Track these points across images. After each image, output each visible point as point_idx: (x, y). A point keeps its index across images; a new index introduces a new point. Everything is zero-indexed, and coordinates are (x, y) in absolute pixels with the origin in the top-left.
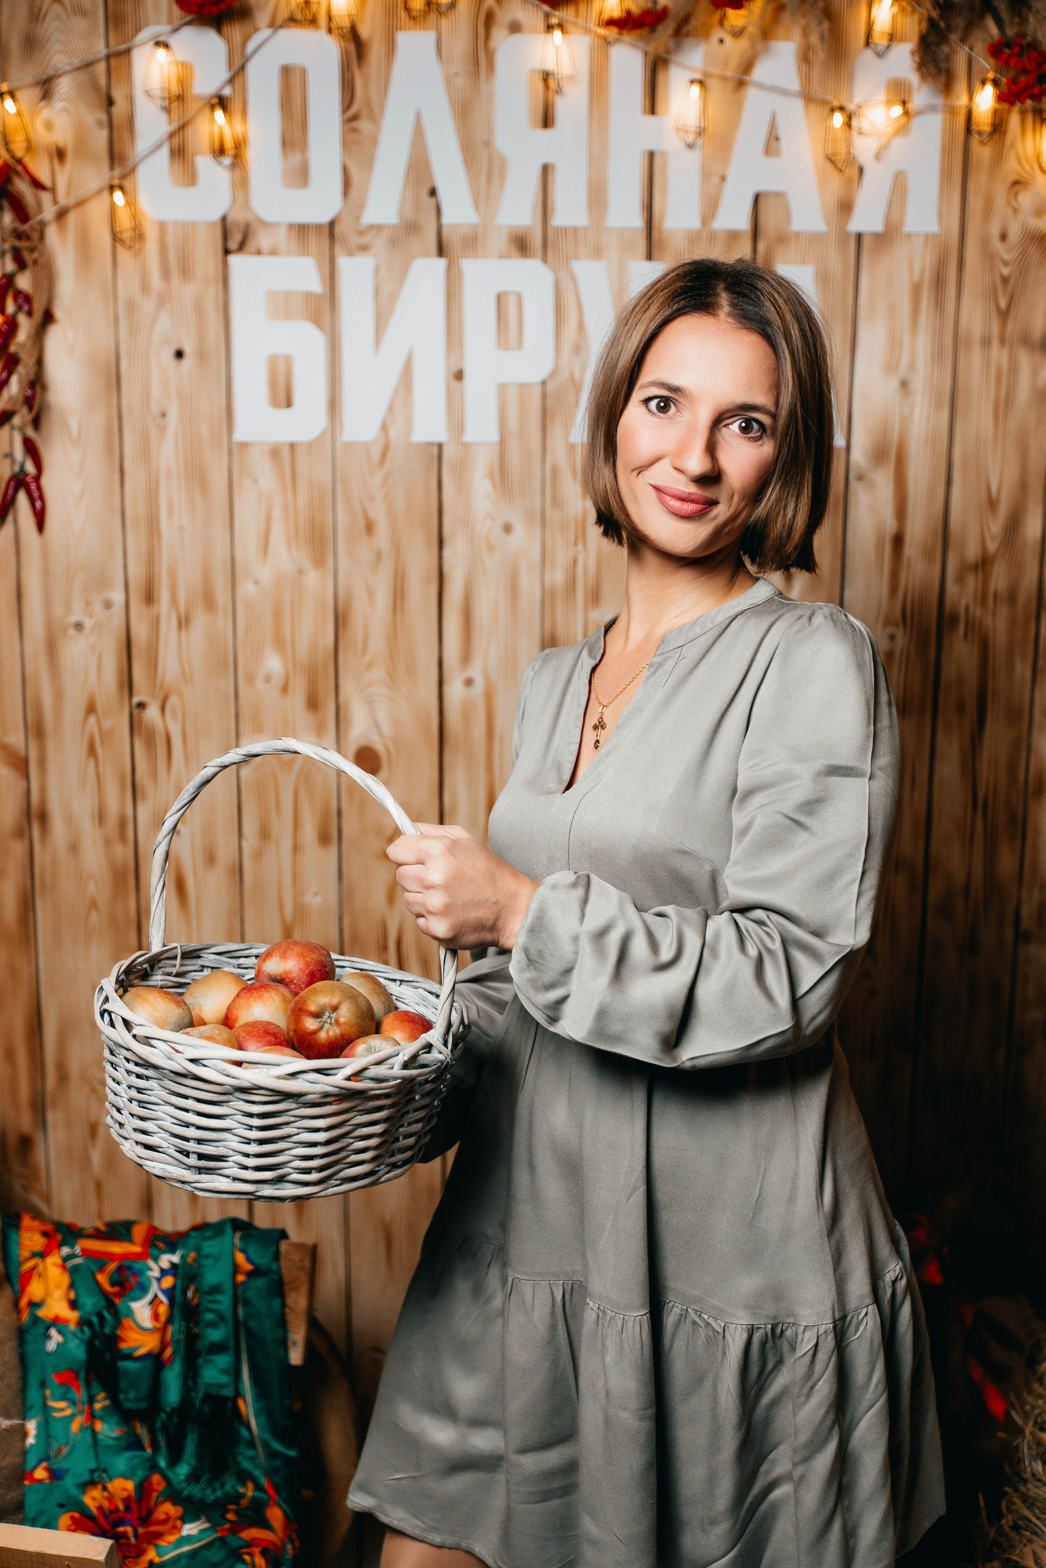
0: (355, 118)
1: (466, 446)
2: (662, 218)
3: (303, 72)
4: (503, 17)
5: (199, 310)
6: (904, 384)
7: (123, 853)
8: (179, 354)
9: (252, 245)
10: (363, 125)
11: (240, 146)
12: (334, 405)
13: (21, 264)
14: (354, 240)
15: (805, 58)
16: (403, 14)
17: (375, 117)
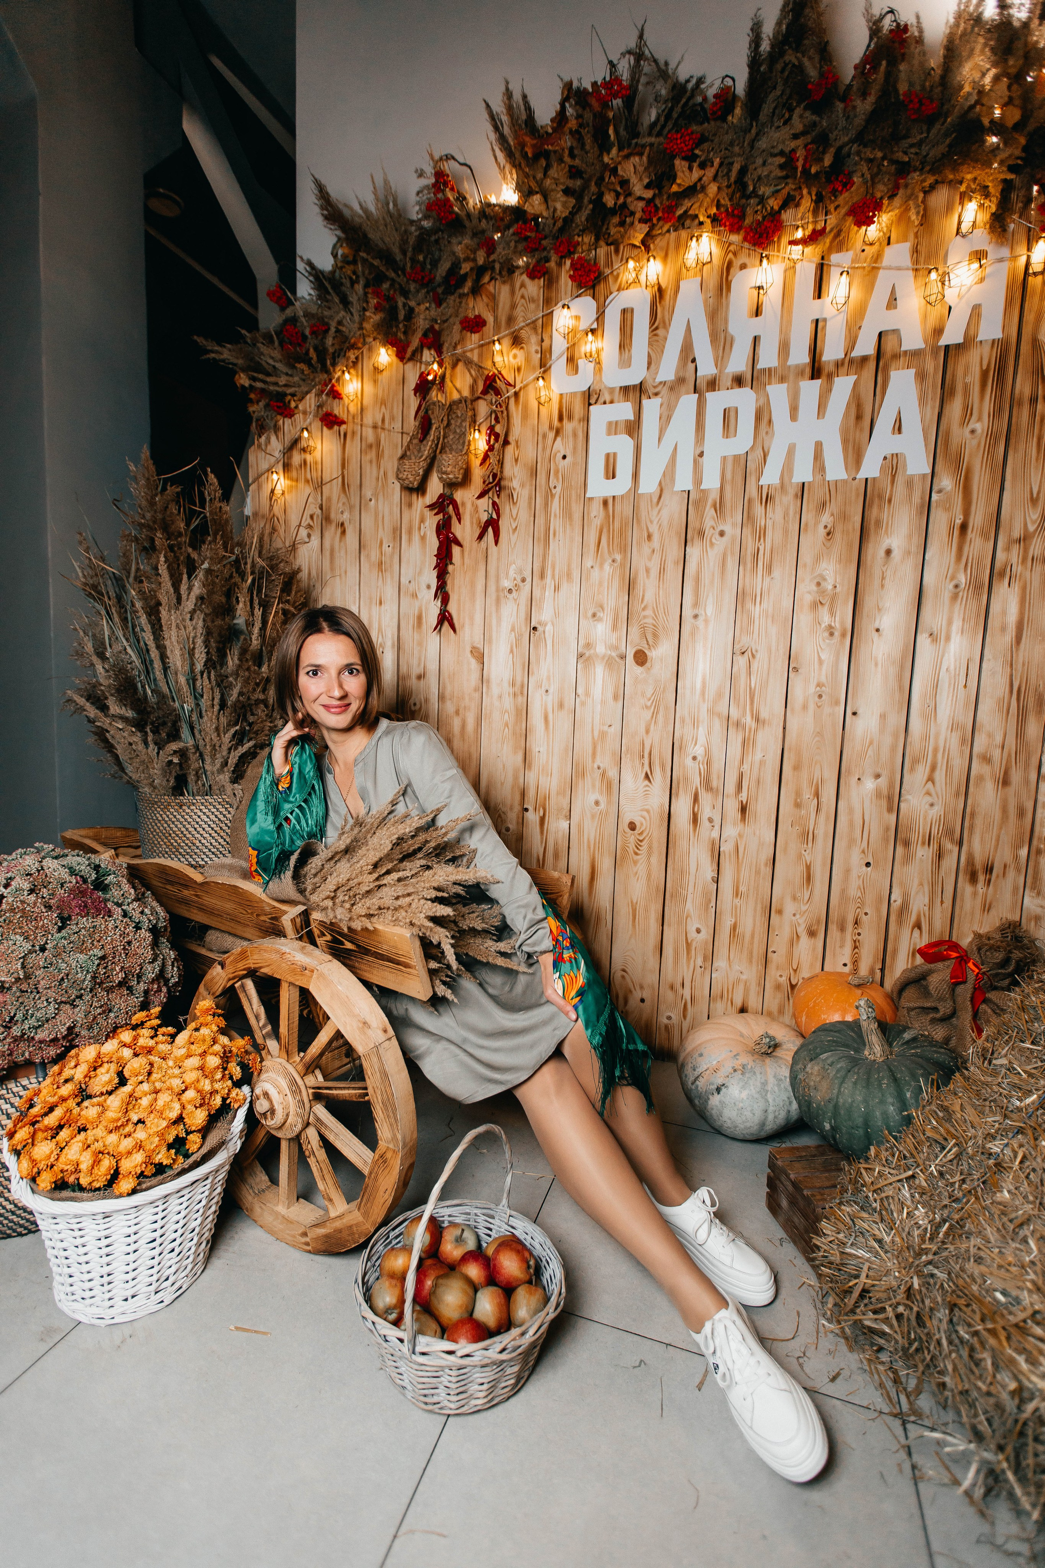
0: (657, 328)
1: (703, 491)
2: (821, 355)
3: (632, 310)
4: (737, 263)
5: (575, 435)
6: (973, 432)
7: (521, 700)
8: (564, 457)
9: (601, 400)
10: (660, 332)
11: (598, 352)
12: (636, 475)
13: (497, 420)
14: (651, 391)
15: (915, 251)
16: (684, 270)
17: (666, 326)
